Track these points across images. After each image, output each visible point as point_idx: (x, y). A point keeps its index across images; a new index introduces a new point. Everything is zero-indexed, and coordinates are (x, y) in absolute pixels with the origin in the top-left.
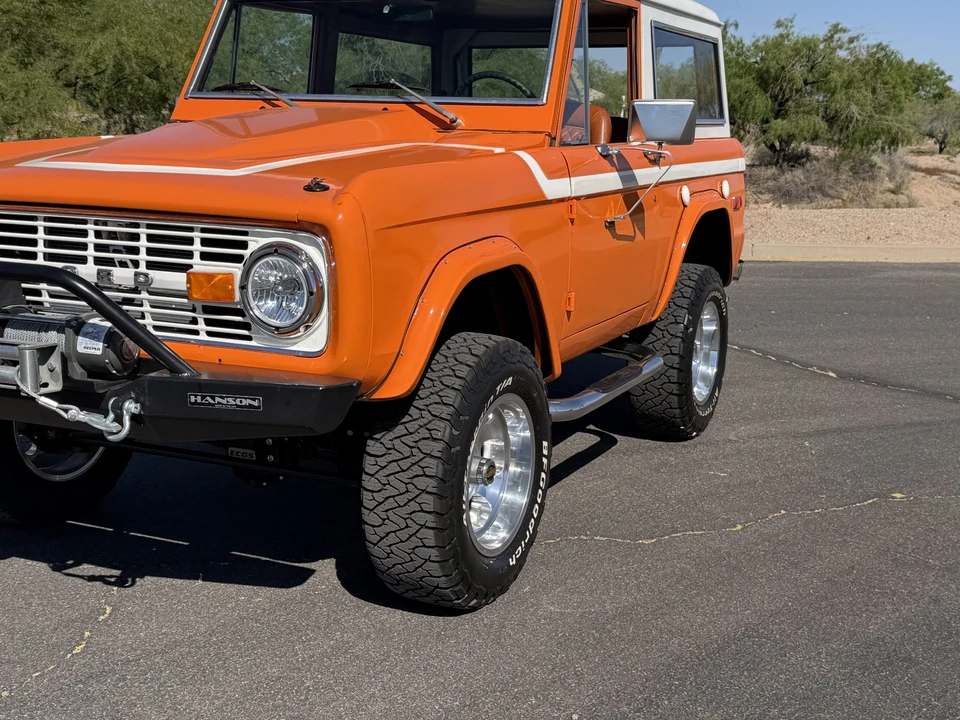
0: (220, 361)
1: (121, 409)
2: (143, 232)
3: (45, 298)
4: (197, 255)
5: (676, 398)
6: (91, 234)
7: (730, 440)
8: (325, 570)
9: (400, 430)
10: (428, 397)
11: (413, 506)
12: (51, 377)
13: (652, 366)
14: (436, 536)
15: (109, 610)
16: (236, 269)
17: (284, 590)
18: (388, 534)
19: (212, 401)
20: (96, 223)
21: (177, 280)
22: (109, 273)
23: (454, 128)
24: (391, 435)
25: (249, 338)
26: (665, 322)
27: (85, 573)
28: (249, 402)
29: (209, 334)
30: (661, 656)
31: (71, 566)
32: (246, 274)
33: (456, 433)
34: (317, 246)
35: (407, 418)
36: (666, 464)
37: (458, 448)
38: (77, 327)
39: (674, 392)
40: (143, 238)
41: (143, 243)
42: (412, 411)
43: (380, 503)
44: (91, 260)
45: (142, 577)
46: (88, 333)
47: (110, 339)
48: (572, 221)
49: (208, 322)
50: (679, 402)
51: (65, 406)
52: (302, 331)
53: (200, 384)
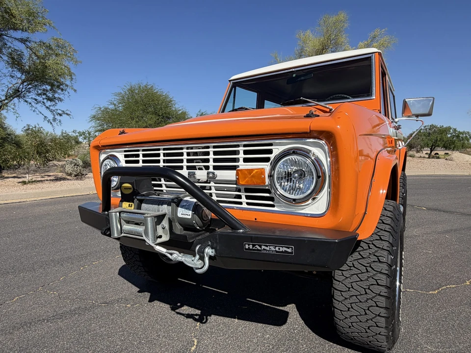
0: (256, 219)
1: (203, 253)
2: (211, 150)
3: (164, 188)
4: (241, 160)
6: (185, 154)
8: (292, 312)
9: (356, 255)
11: (371, 303)
12: (163, 232)
15: (196, 342)
16: (267, 166)
18: (351, 316)
19: (259, 248)
20: (188, 148)
21: (231, 175)
22: (194, 174)
24: (350, 258)
25: (273, 206)
27: (185, 312)
28: (284, 249)
29: (248, 204)
32: (273, 168)
33: (393, 258)
34: (321, 147)
35: (359, 249)
37: (394, 267)
38: (177, 202)
40: (211, 153)
41: (211, 157)
43: (346, 299)
44: (185, 168)
45: (210, 316)
46: (184, 206)
47: (196, 209)
49: (247, 197)
51: (171, 251)
52: (310, 201)
53: (251, 237)
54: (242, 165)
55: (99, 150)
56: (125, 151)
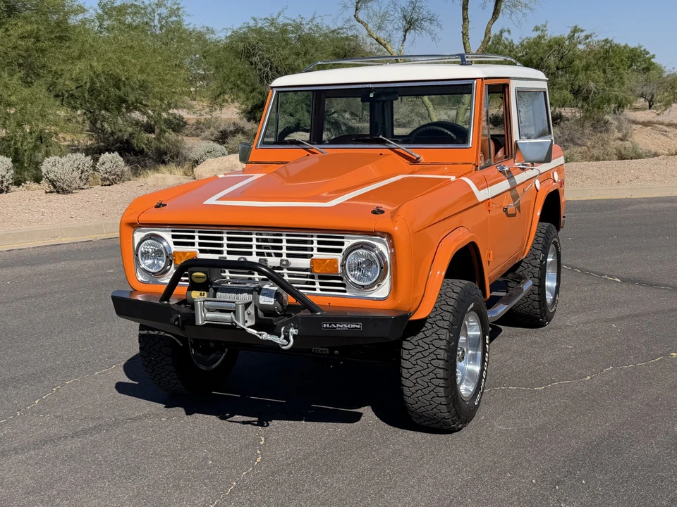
0: (329, 304)
1: (288, 332)
2: (284, 238)
4: (315, 249)
5: (537, 303)
6: (254, 240)
7: (568, 326)
8: (367, 412)
9: (421, 335)
10: (435, 316)
11: (432, 375)
12: (249, 318)
13: (527, 285)
14: (445, 391)
15: (263, 439)
16: (339, 257)
17: (351, 424)
18: (417, 391)
19: (335, 326)
20: (257, 234)
21: (305, 263)
22: (266, 260)
23: (419, 162)
24: (416, 338)
25: (345, 291)
26: (529, 259)
27: (238, 420)
28: (355, 326)
29: (321, 290)
30: (568, 450)
31: (229, 417)
32: (345, 258)
33: (452, 335)
34: (384, 243)
35: (424, 329)
36: (535, 342)
37: (453, 343)
38: (259, 291)
39: (537, 299)
40: (284, 241)
41: (284, 244)
42: (427, 324)
43: (412, 375)
44: (254, 254)
45: (271, 421)
46: (264, 293)
47: (277, 296)
48: (489, 211)
49: (321, 284)
50: (539, 305)
51: (260, 332)
52: (376, 287)
53: (328, 318)
54: (317, 255)
55: (134, 228)
56: (173, 231)
